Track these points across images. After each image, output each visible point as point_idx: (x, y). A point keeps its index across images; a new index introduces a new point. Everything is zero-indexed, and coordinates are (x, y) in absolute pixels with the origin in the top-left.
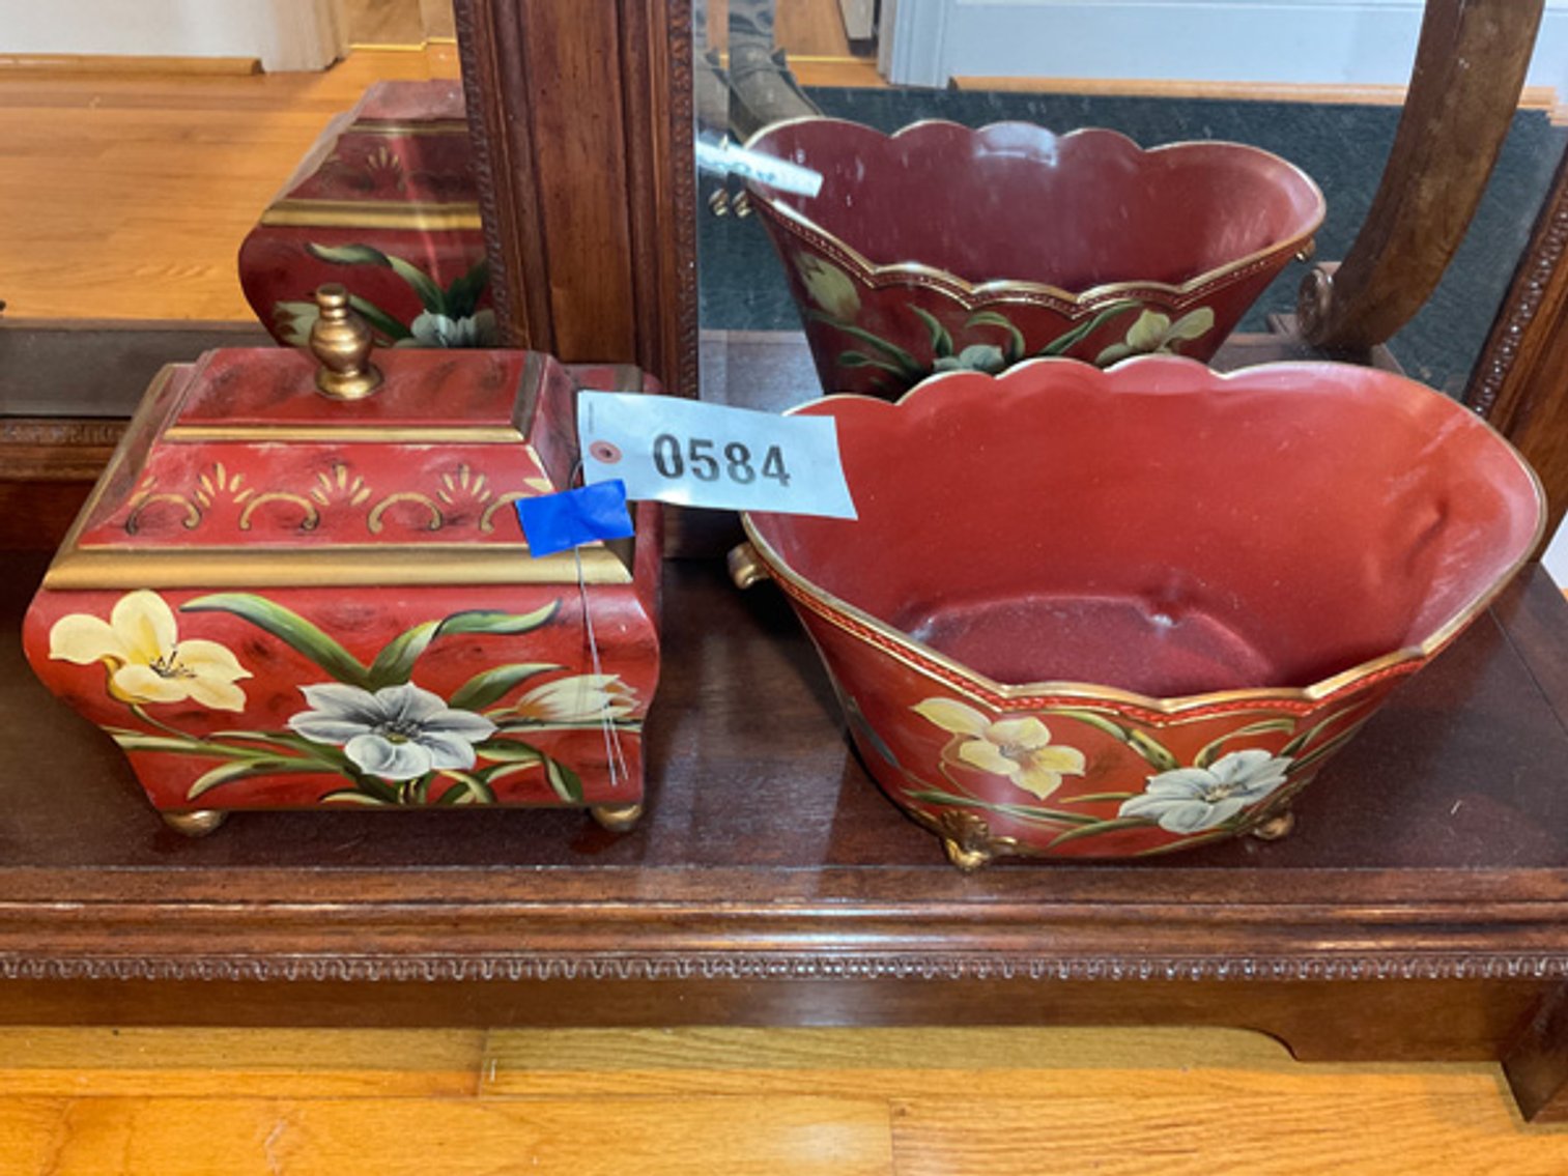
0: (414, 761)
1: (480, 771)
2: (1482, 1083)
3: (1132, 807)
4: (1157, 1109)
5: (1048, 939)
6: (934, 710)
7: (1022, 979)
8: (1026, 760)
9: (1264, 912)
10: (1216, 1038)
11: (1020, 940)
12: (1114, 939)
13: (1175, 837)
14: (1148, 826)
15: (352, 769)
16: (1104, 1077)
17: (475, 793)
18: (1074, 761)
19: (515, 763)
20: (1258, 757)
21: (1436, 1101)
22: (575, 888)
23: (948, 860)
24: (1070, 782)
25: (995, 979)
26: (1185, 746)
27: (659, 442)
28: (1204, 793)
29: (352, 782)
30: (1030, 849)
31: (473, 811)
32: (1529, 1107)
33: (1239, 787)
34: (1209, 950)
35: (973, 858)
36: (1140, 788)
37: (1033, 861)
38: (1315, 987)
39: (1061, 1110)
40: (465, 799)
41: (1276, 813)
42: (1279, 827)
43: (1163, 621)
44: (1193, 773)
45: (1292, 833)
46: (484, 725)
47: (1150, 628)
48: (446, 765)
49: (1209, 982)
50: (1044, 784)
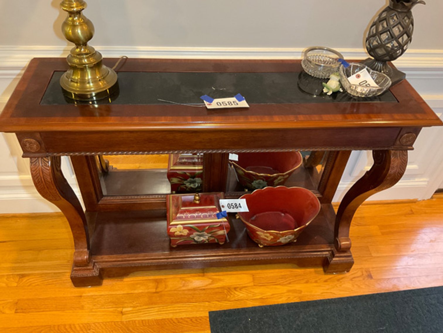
0: (202, 239)
1: (208, 240)
2: (321, 269)
3: (278, 241)
4: (283, 274)
5: (270, 255)
6: (258, 233)
7: (267, 259)
8: (267, 237)
9: (293, 251)
10: (290, 265)
11: (267, 255)
12: (277, 254)
13: (282, 243)
14: (280, 242)
15: (194, 240)
16: (277, 270)
17: (207, 242)
18: (272, 237)
19: (212, 239)
20: (291, 236)
21: (315, 272)
22: (218, 252)
23: (259, 247)
24: (272, 239)
25: (264, 260)
26: (283, 235)
27: (228, 204)
28: (286, 239)
29: (193, 241)
30: (268, 245)
31: (206, 244)
32: (325, 272)
33: (289, 238)
34: (287, 255)
35: (261, 246)
36: (279, 239)
37: (268, 246)
38: (299, 259)
39: (272, 275)
40: (205, 242)
41: (295, 240)
42: (295, 241)
43: (283, 214)
44: (284, 237)
45: (297, 242)
46: (210, 235)
47: (281, 216)
48: (204, 239)
49: (288, 259)
50: (269, 239)
